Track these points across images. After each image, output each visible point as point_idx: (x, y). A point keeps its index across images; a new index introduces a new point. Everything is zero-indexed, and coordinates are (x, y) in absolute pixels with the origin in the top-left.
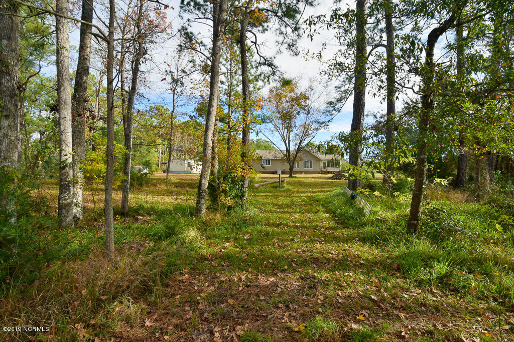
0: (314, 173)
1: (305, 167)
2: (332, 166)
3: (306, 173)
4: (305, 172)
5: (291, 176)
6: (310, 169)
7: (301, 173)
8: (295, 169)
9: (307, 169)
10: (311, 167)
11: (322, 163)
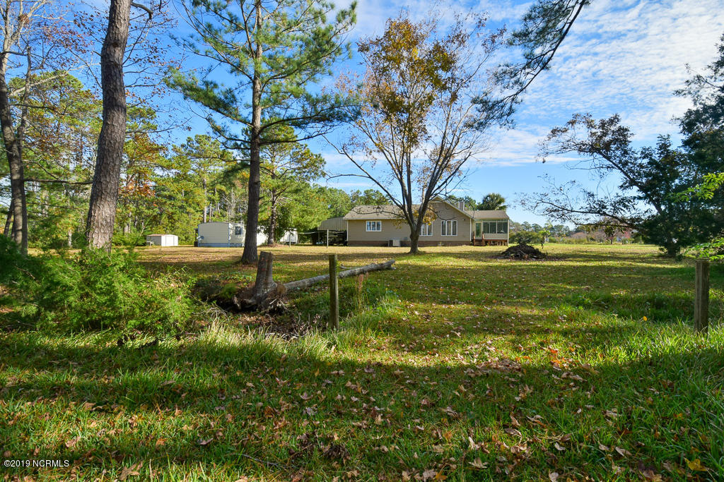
0: (460, 244)
1: (444, 234)
2: (493, 231)
3: (445, 244)
4: (443, 242)
5: (414, 252)
6: (451, 237)
7: (435, 244)
8: (423, 236)
9: (446, 237)
10: (454, 233)
11: (474, 224)
